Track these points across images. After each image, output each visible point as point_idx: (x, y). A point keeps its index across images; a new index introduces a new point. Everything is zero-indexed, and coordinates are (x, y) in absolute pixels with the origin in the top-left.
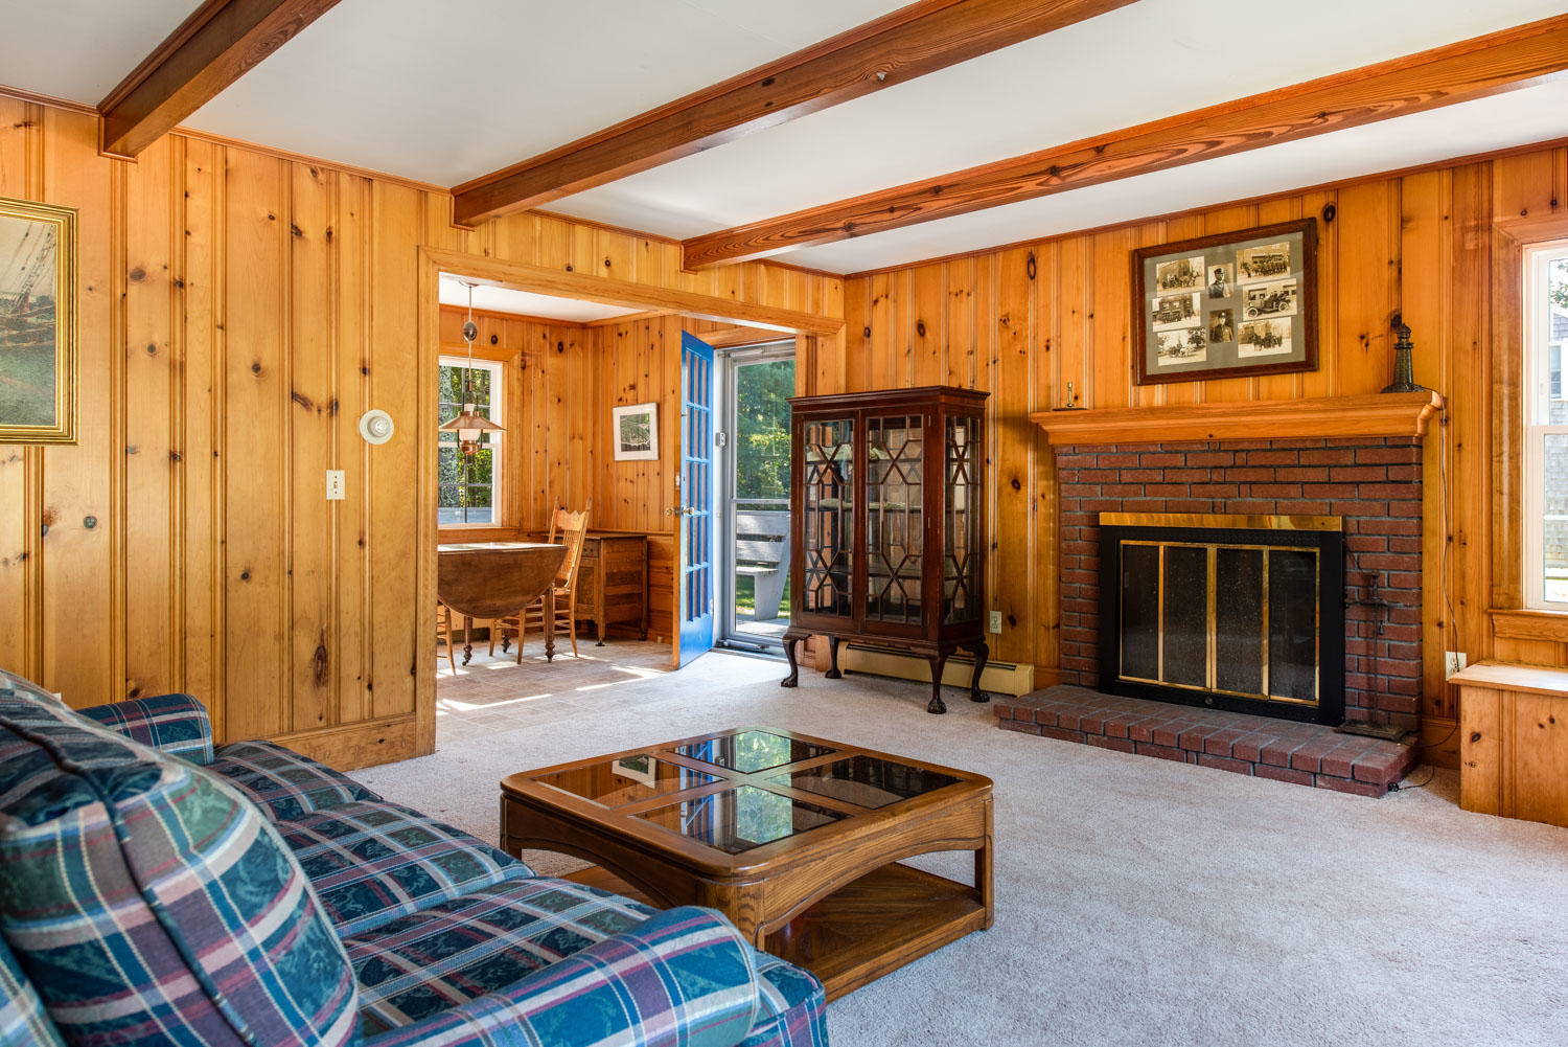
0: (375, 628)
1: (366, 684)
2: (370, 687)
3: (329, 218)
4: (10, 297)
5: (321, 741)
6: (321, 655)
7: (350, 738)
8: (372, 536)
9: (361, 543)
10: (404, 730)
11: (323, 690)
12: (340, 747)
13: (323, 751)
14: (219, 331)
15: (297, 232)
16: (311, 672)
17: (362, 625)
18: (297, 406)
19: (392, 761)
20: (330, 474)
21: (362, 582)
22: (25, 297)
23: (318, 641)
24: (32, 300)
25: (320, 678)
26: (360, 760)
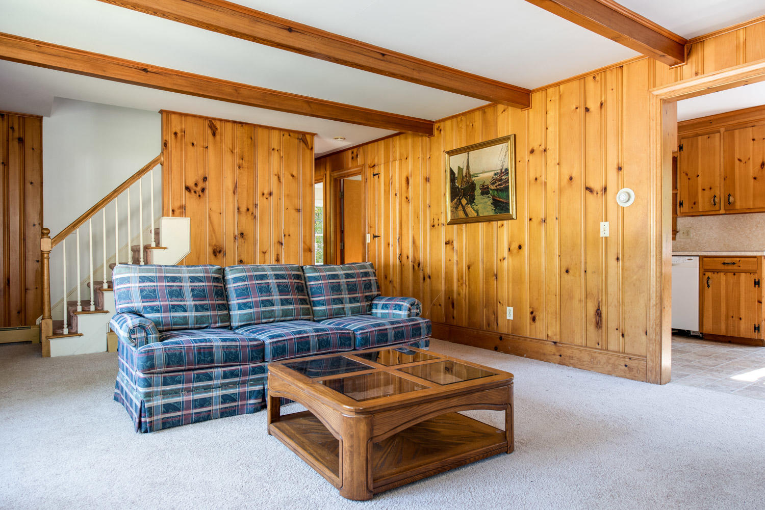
0: (625, 304)
1: (621, 334)
2: (623, 335)
3: (601, 97)
4: (498, 171)
5: (596, 355)
6: (598, 313)
7: (610, 359)
8: (623, 256)
9: (618, 259)
10: (639, 364)
11: (600, 330)
12: (605, 361)
13: (597, 360)
14: (557, 166)
15: (587, 110)
16: (594, 320)
17: (618, 302)
18: (588, 192)
19: (632, 379)
20: (602, 224)
21: (618, 280)
22: (502, 170)
23: (597, 306)
24: (503, 170)
25: (598, 324)
26: (615, 372)
